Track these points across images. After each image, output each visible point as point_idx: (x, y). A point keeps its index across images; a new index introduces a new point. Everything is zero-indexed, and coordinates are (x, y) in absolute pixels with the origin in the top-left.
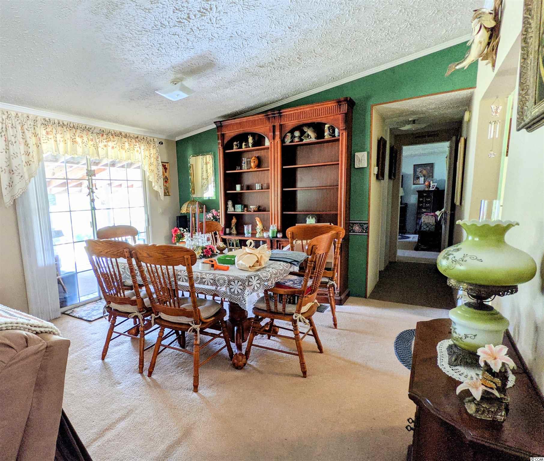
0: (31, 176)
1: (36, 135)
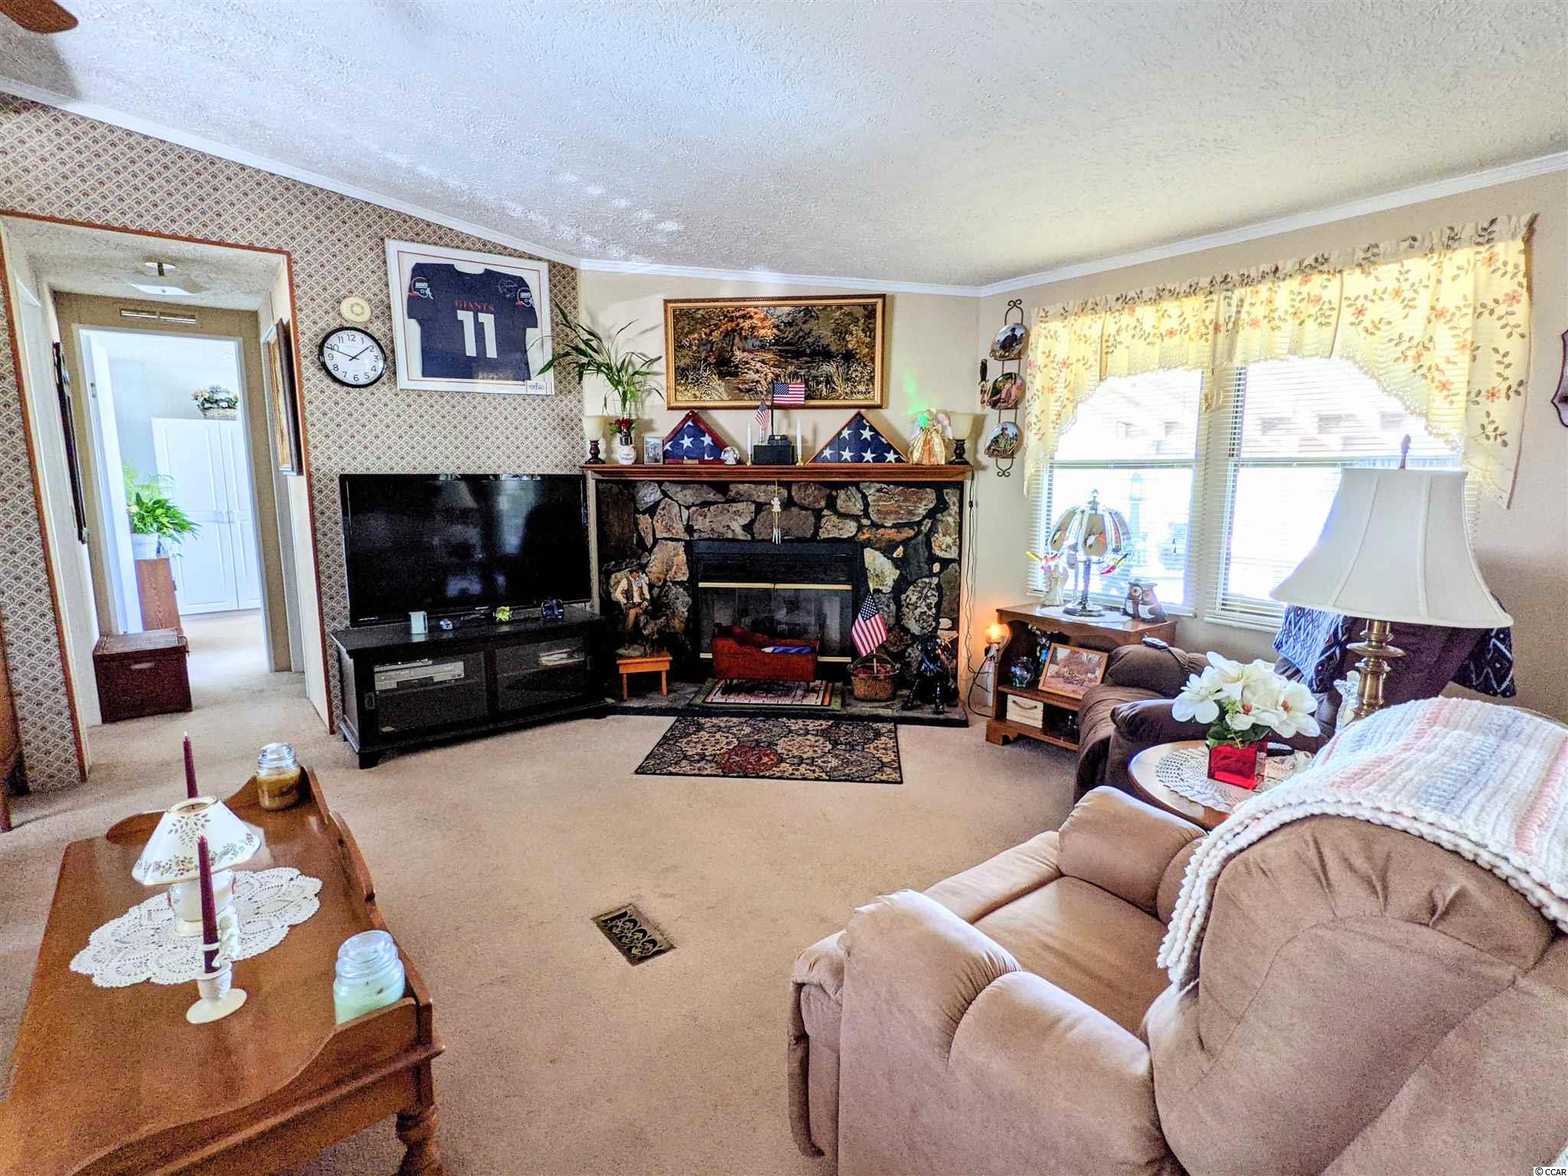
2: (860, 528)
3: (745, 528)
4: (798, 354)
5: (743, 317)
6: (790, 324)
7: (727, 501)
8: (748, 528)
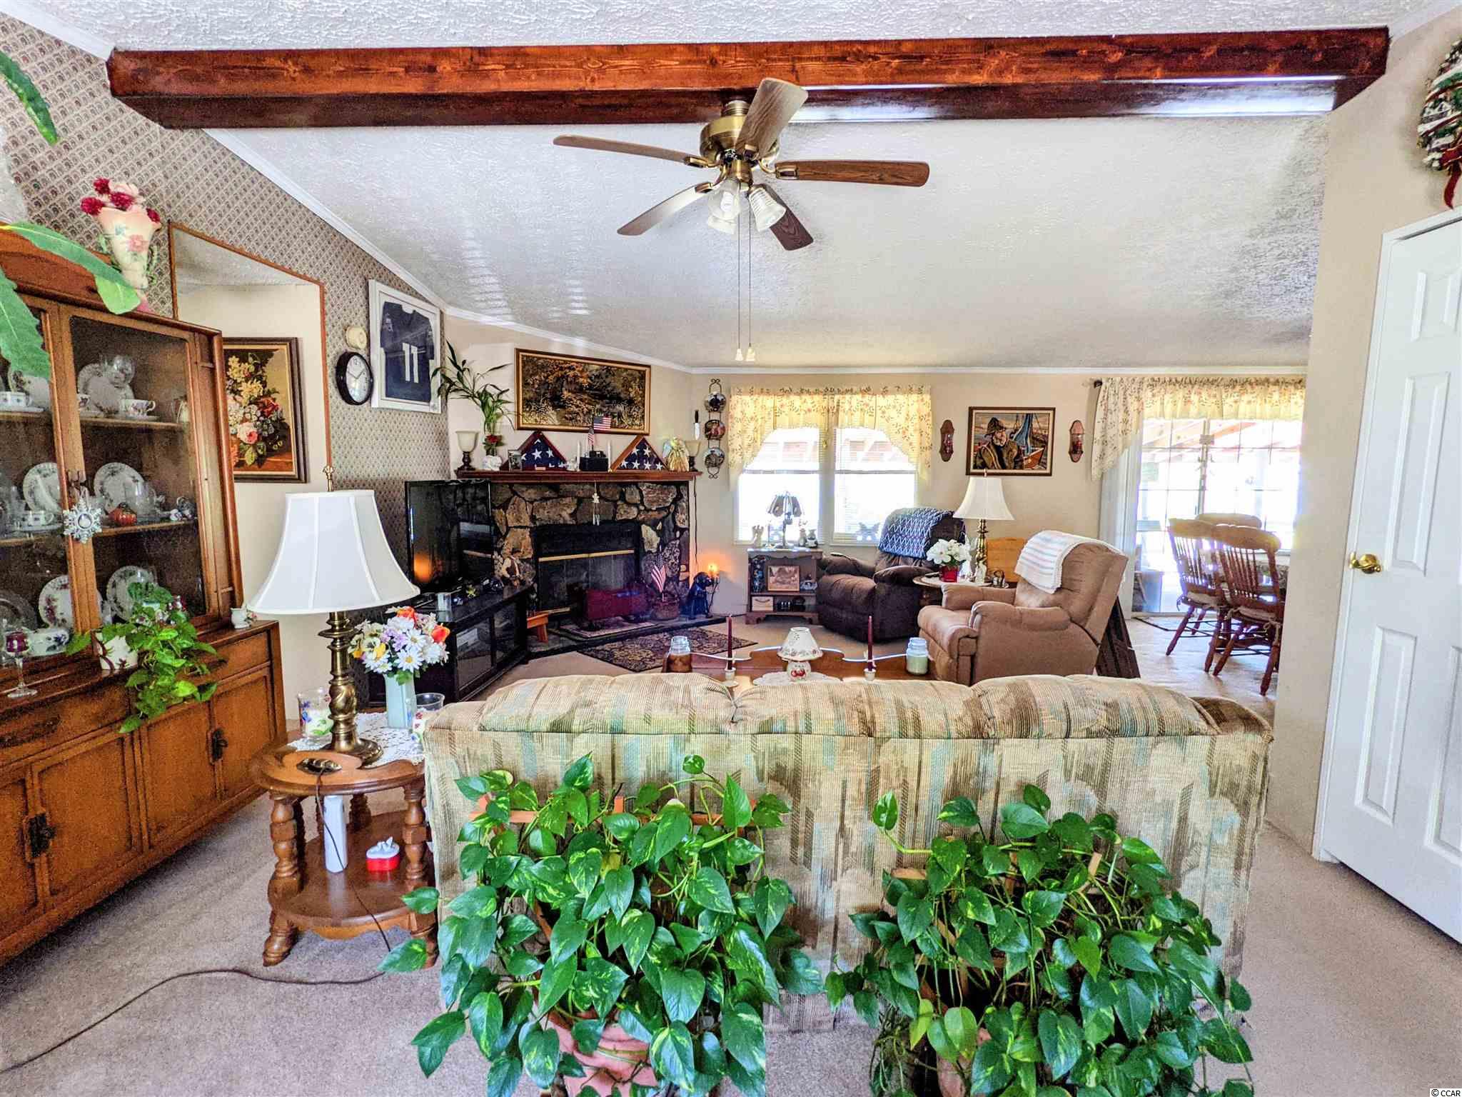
0: (1125, 447)
1: (1139, 399)
2: (639, 511)
3: (571, 515)
4: (602, 397)
5: (570, 368)
6: (597, 377)
7: (560, 497)
8: (572, 515)
